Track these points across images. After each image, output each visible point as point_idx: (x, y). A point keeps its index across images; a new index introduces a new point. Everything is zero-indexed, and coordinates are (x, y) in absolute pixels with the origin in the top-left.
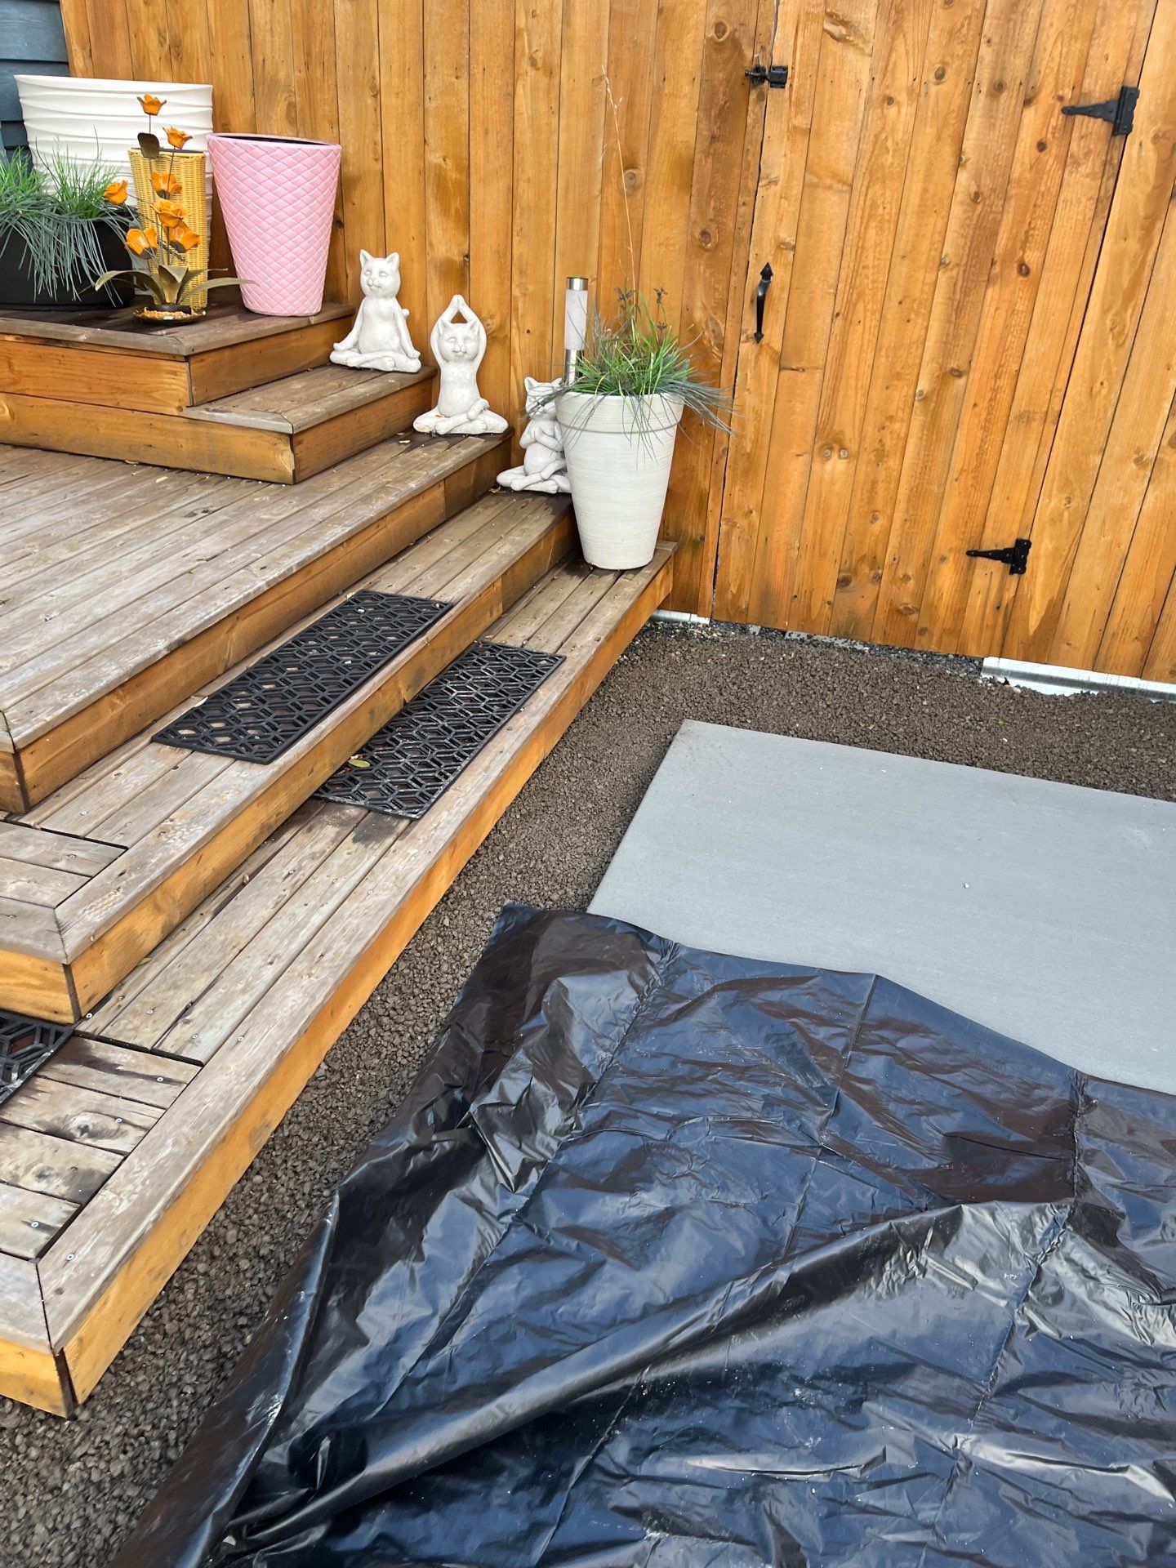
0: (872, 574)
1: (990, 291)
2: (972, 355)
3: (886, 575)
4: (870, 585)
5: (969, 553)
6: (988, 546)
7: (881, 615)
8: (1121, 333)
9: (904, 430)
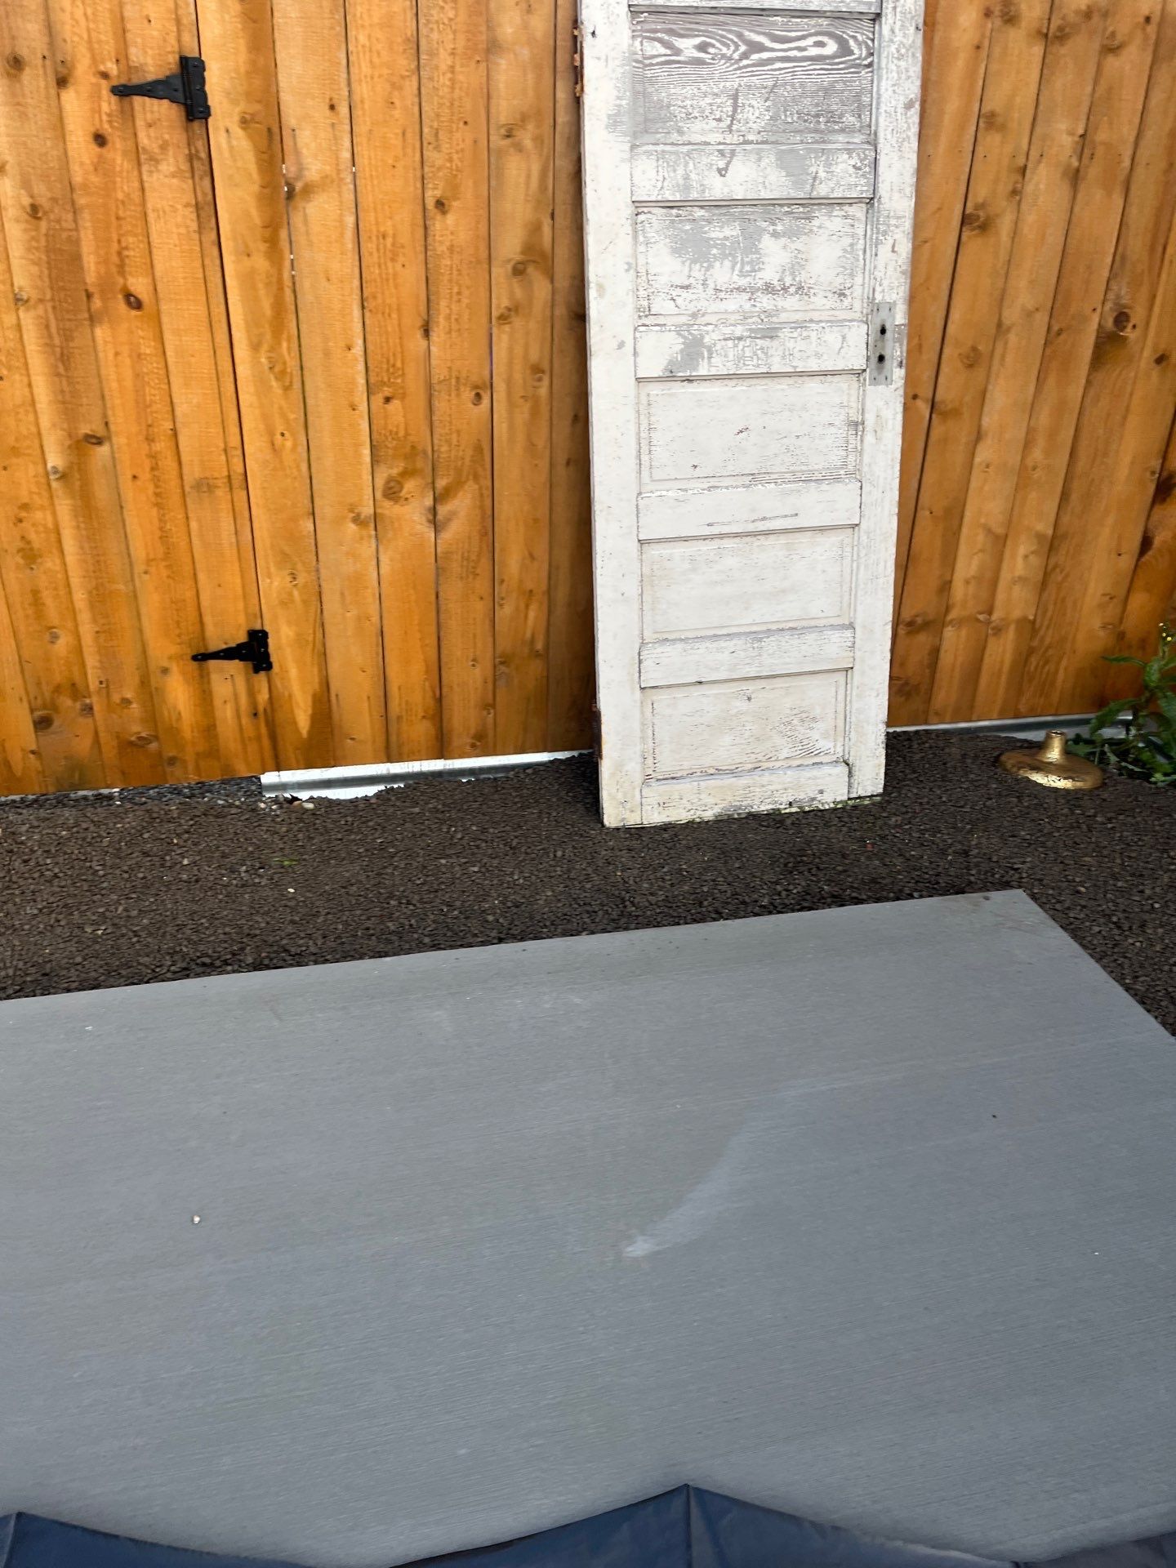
0: (78, 705)
1: (98, 332)
2: (105, 415)
3: (96, 702)
4: (81, 720)
5: (195, 658)
6: (215, 645)
7: (110, 751)
8: (283, 372)
9: (49, 518)
